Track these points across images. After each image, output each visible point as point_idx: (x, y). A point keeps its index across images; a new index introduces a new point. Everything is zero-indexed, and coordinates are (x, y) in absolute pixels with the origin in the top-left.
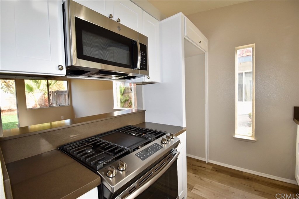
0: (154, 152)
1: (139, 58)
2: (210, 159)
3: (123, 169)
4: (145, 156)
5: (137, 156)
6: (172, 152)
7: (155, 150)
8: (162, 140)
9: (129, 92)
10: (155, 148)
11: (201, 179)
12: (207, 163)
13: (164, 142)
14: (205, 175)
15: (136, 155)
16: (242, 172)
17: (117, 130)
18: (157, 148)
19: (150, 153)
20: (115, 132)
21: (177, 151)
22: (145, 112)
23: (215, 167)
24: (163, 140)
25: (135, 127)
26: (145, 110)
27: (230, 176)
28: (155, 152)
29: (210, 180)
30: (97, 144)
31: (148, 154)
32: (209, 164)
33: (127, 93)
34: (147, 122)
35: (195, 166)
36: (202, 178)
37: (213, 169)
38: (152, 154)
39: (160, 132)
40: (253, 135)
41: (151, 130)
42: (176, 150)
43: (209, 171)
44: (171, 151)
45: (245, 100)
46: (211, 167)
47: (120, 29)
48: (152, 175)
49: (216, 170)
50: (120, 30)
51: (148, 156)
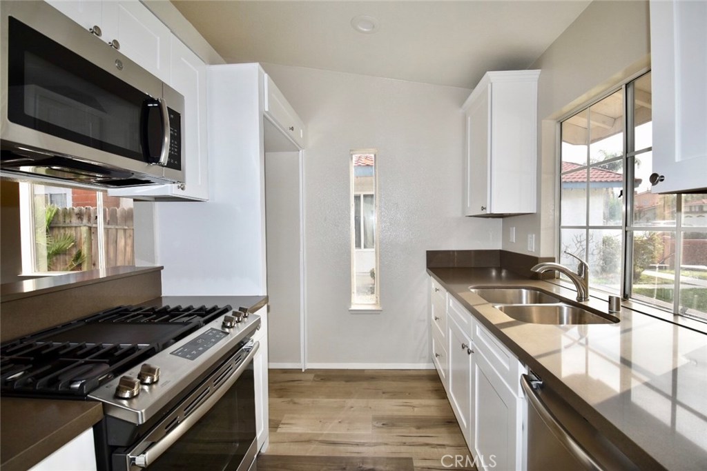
0: (212, 344)
1: (167, 140)
2: (309, 362)
3: (152, 379)
4: (194, 352)
5: (177, 354)
6: (243, 346)
7: (213, 340)
8: (225, 320)
9: (74, 225)
10: (214, 336)
11: (295, 403)
12: (303, 371)
13: (229, 324)
14: (302, 392)
15: (175, 354)
16: (363, 370)
17: (86, 319)
18: (218, 336)
19: (203, 347)
20: (82, 323)
21: (254, 342)
22: (162, 271)
23: (319, 373)
24: (227, 319)
25: (141, 309)
26: (162, 268)
27: (344, 383)
28: (215, 343)
29: (312, 400)
30: (44, 352)
31: (201, 349)
32: (309, 371)
33: (64, 228)
34: (166, 297)
35: (280, 382)
36: (296, 400)
37: (315, 379)
38: (209, 348)
39: (214, 309)
40: (377, 301)
41: (189, 309)
42: (252, 341)
43: (309, 384)
44: (240, 344)
45: (365, 247)
46: (311, 376)
47: (122, 68)
48: (209, 391)
49: (322, 379)
50: (120, 68)
51: (200, 353)
